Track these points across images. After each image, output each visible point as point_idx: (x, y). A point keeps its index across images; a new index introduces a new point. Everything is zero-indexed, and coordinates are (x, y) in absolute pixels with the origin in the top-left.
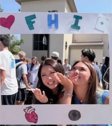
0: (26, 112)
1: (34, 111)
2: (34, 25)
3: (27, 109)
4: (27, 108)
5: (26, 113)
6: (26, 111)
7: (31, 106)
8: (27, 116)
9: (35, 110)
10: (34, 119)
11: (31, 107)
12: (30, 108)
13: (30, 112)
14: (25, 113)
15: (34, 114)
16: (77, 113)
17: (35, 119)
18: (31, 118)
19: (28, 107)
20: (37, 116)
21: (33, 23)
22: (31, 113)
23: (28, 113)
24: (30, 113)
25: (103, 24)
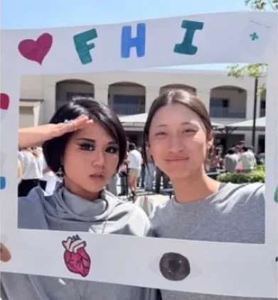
0: (68, 247)
1: (83, 248)
2: (92, 52)
3: (70, 240)
4: (69, 238)
5: (67, 251)
6: (67, 245)
7: (77, 236)
8: (69, 257)
9: (85, 245)
10: (82, 267)
11: (77, 238)
12: (75, 240)
13: (74, 248)
14: (64, 250)
15: (83, 254)
16: (180, 262)
17: (84, 267)
18: (74, 263)
19: (71, 236)
20: (88, 260)
22: (78, 250)
23: (71, 251)
24: (75, 251)
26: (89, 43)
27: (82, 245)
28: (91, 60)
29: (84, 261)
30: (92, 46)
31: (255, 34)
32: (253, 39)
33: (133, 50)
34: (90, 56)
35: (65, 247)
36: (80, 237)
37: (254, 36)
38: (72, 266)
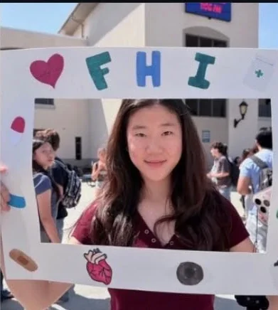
0: (90, 259)
1: (104, 260)
2: (106, 77)
3: (91, 253)
4: (90, 251)
5: (89, 262)
6: (89, 257)
7: (98, 249)
8: (91, 268)
9: (106, 257)
10: (104, 277)
11: (98, 251)
12: (96, 253)
13: (96, 259)
14: (86, 261)
15: (104, 266)
16: (195, 269)
17: (106, 276)
18: (97, 272)
19: (92, 250)
20: (110, 270)
21: (103, 74)
22: (99, 262)
23: (93, 262)
24: (97, 262)
25: (261, 74)
26: (102, 67)
27: (103, 258)
28: (106, 87)
29: (106, 271)
30: (107, 71)
31: (260, 71)
32: (258, 76)
33: (149, 79)
34: (104, 82)
35: (86, 258)
36: (101, 250)
37: (259, 73)
38: (95, 275)
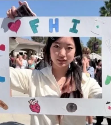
1: (37, 103)
3: (31, 101)
4: (31, 99)
5: (31, 104)
7: (34, 99)
8: (31, 107)
15: (37, 105)
17: (38, 110)
18: (34, 108)
20: (39, 107)
21: (36, 27)
23: (32, 104)
24: (34, 104)
25: (99, 27)
27: (37, 102)
28: (37, 32)
29: (38, 108)
33: (54, 29)
35: (30, 103)
36: (36, 99)
38: (33, 109)
